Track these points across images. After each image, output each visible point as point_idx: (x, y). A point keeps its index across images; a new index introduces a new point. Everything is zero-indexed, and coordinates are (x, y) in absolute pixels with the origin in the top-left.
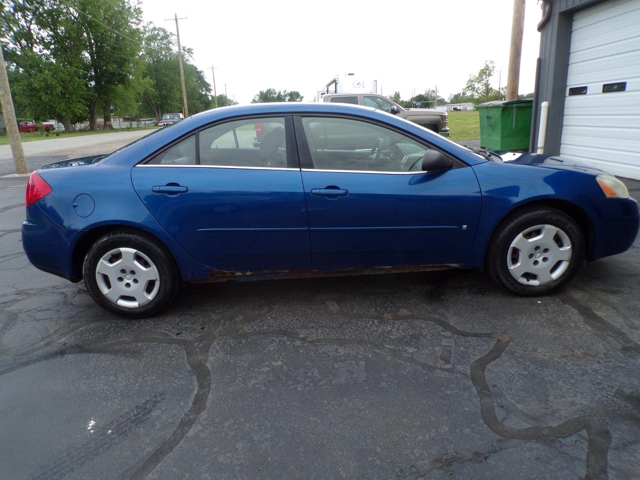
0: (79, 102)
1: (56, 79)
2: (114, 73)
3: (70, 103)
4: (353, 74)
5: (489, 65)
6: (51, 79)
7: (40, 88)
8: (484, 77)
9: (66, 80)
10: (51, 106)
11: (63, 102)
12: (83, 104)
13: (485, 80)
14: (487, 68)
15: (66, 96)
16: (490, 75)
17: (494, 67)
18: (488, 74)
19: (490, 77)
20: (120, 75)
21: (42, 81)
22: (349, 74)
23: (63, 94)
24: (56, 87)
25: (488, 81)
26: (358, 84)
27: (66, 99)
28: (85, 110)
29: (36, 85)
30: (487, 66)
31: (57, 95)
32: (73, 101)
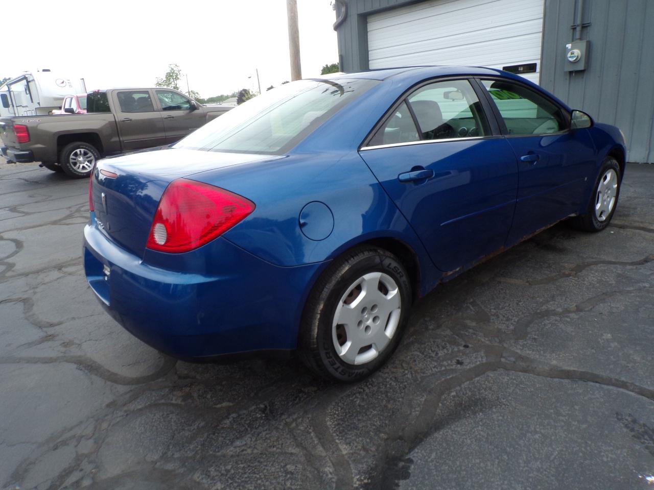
4: (48, 70)
5: (175, 69)
8: (172, 80)
13: (173, 83)
14: (172, 70)
16: (177, 78)
17: (179, 71)
18: (175, 77)
19: (178, 81)
22: (44, 70)
25: (176, 84)
26: (63, 83)
30: (172, 69)
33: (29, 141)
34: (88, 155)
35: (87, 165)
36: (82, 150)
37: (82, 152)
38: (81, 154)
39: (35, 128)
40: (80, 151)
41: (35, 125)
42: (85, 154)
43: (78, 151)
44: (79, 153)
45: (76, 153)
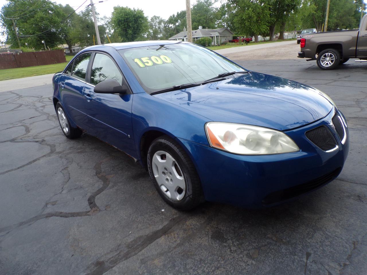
0: (265, 24)
1: (254, 13)
2: (289, 5)
3: (260, 26)
6: (252, 13)
7: (246, 19)
9: (260, 12)
10: (250, 28)
11: (256, 25)
12: (267, 26)
15: (259, 22)
20: (292, 5)
21: (247, 15)
23: (257, 21)
24: (254, 17)
27: (258, 24)
28: (267, 29)
29: (244, 17)
31: (254, 22)
32: (262, 24)
33: (305, 47)
34: (332, 57)
35: (330, 63)
36: (329, 54)
37: (329, 55)
38: (328, 56)
39: (309, 40)
40: (328, 54)
41: (309, 38)
42: (331, 56)
43: (327, 54)
44: (327, 55)
45: (326, 55)
